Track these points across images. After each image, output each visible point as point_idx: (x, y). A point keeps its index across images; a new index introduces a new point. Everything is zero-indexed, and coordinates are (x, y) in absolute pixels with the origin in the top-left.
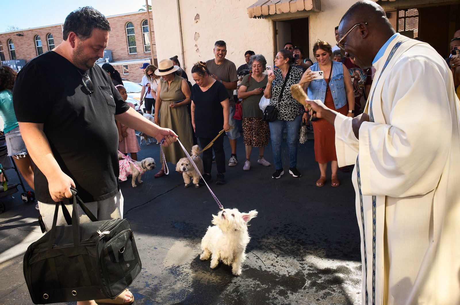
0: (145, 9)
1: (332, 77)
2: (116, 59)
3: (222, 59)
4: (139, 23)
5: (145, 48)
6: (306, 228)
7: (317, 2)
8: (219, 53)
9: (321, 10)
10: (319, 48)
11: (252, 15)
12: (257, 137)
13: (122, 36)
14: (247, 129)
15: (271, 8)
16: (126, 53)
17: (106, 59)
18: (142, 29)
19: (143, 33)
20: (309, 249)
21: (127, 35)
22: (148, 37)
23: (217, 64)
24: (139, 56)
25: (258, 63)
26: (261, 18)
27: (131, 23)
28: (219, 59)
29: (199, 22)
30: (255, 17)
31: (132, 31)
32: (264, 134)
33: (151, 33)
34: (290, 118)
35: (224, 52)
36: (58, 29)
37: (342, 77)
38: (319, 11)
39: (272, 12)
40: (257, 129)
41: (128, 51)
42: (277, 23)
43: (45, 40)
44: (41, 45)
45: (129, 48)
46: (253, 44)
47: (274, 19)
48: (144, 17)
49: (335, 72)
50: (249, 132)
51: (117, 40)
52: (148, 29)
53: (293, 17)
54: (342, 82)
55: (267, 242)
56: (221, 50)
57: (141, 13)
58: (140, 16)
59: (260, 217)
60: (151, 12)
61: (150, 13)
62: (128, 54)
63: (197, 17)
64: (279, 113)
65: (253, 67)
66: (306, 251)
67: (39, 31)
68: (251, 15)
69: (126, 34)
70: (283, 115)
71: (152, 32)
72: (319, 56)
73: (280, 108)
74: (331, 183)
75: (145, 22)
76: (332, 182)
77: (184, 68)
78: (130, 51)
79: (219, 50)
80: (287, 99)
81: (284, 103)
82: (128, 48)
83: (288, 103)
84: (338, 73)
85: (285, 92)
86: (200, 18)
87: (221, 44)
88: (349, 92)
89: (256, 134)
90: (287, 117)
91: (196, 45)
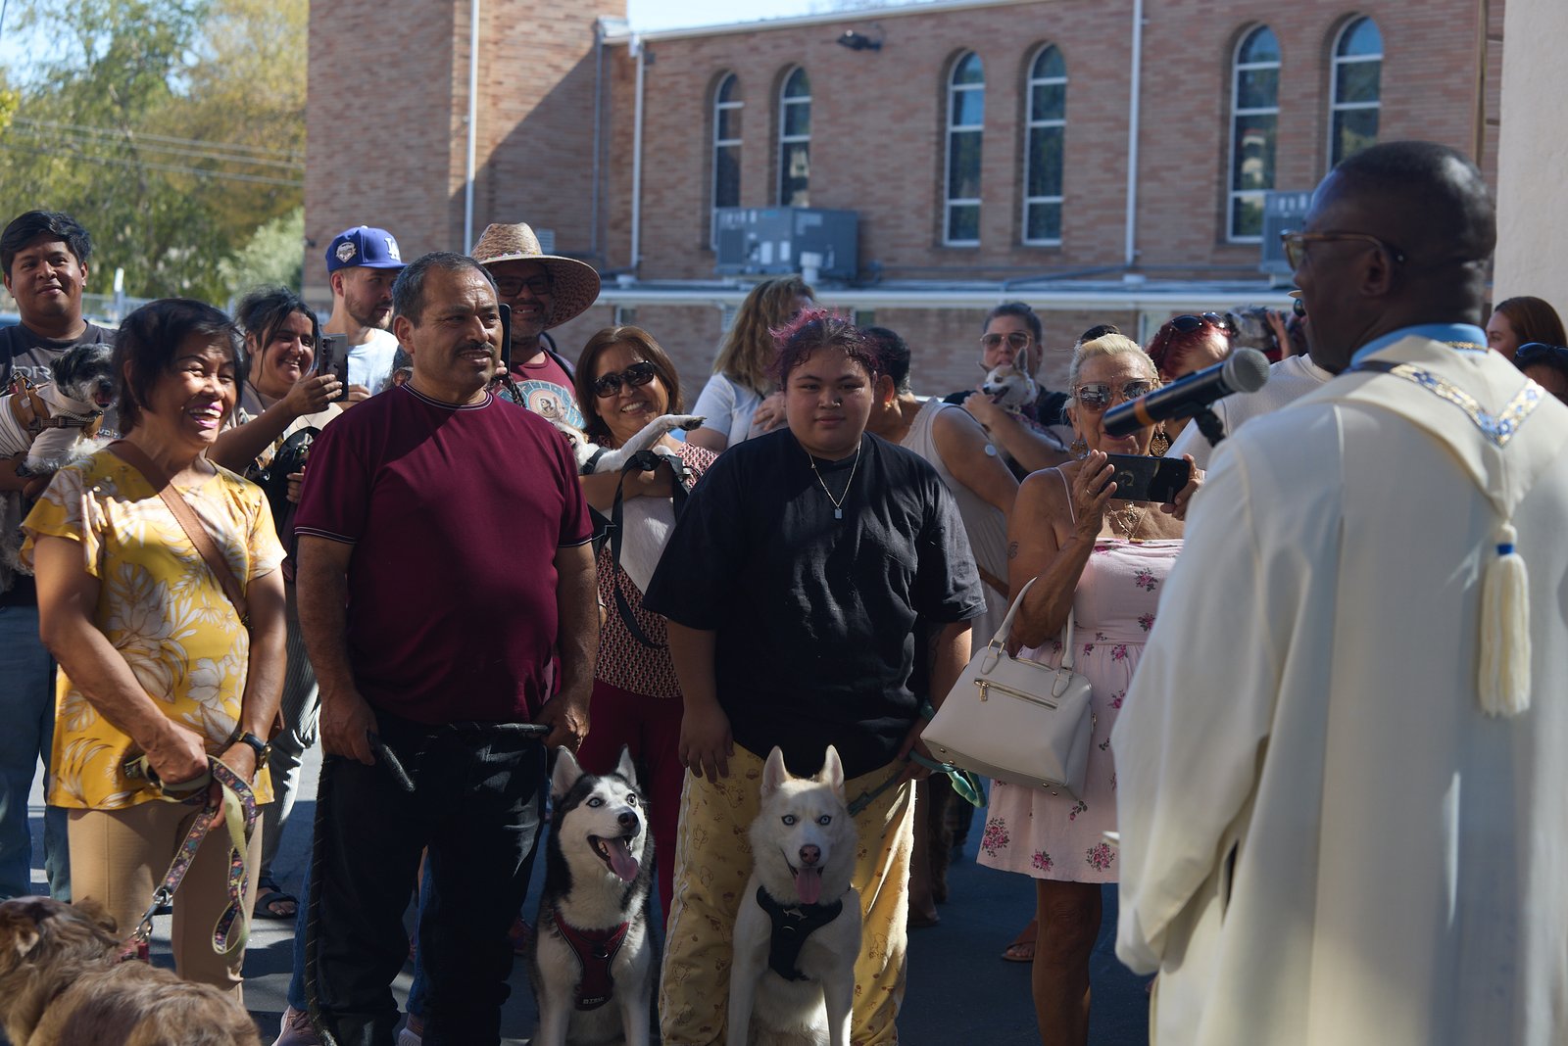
36: (1112, 15)
43: (1011, 85)
44: (977, 122)
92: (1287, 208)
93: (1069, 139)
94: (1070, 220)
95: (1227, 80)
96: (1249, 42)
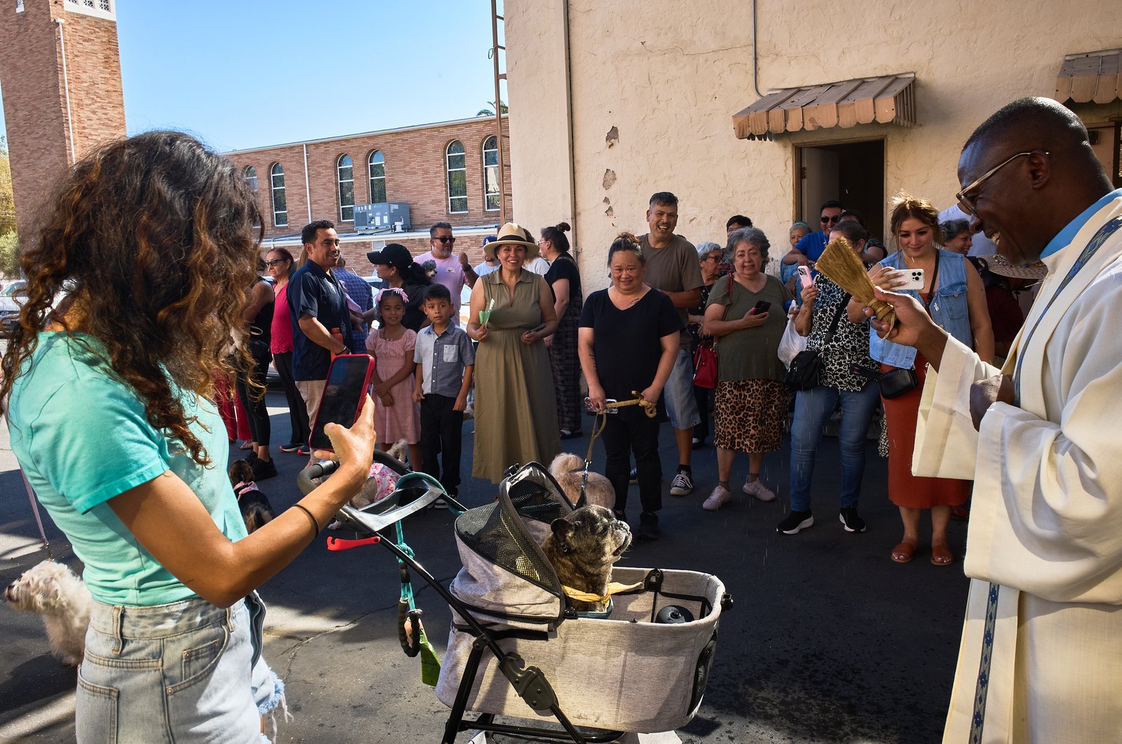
0: (494, 111)
1: (936, 288)
2: (420, 225)
3: (666, 235)
4: (477, 144)
5: (488, 201)
6: (860, 670)
7: (907, 104)
8: (659, 221)
9: (917, 121)
10: (911, 216)
11: (745, 131)
12: (760, 428)
13: (437, 172)
14: (727, 408)
15: (792, 115)
16: (443, 210)
17: (396, 223)
18: (482, 158)
19: (485, 166)
20: (866, 725)
21: (448, 170)
22: (494, 176)
23: (653, 246)
24: (472, 219)
25: (748, 248)
26: (765, 140)
27: (457, 142)
28: (660, 235)
29: (617, 146)
30: (751, 137)
31: (459, 161)
32: (776, 420)
33: (502, 168)
34: (852, 385)
35: (673, 219)
36: (296, 153)
37: (963, 290)
38: (912, 124)
39: (793, 126)
40: (760, 408)
41: (447, 206)
42: (805, 153)
43: (265, 177)
45: (451, 199)
46: (745, 200)
47: (798, 141)
48: (488, 130)
49: (946, 278)
50: (731, 417)
51: (423, 181)
52: (497, 159)
53: (846, 139)
54: (962, 304)
55: (758, 698)
56: (665, 215)
57: (482, 122)
58: (481, 126)
59: (743, 631)
60: (505, 118)
61: (504, 122)
62: (448, 214)
63: (613, 134)
64: (825, 370)
65: (737, 258)
66: (859, 729)
67: (253, 156)
68: (741, 131)
69: (445, 168)
70: (835, 376)
71: (506, 166)
72: (907, 234)
73: (827, 359)
74: (931, 555)
75: (492, 142)
76: (934, 554)
77: (575, 253)
78: (451, 207)
79: (661, 214)
80: (847, 337)
81: (839, 345)
82: (447, 199)
83: (849, 346)
84: (954, 281)
85: (843, 321)
86: (620, 137)
87: (666, 201)
88: (980, 327)
89: (756, 421)
90: (845, 381)
91: (606, 200)
92: (361, 210)
93: (286, 193)
94: (290, 218)
95: (336, 172)
96: (342, 159)
